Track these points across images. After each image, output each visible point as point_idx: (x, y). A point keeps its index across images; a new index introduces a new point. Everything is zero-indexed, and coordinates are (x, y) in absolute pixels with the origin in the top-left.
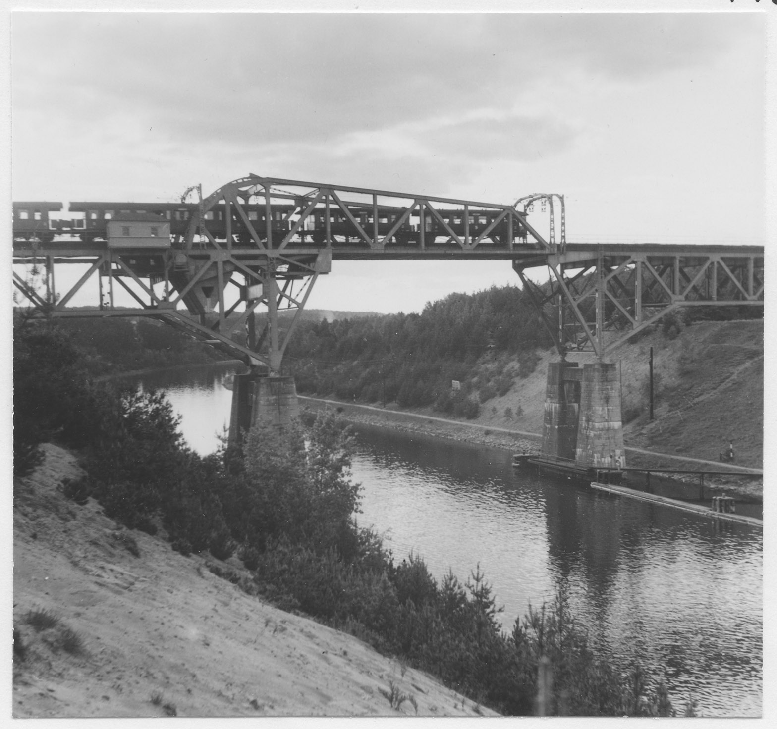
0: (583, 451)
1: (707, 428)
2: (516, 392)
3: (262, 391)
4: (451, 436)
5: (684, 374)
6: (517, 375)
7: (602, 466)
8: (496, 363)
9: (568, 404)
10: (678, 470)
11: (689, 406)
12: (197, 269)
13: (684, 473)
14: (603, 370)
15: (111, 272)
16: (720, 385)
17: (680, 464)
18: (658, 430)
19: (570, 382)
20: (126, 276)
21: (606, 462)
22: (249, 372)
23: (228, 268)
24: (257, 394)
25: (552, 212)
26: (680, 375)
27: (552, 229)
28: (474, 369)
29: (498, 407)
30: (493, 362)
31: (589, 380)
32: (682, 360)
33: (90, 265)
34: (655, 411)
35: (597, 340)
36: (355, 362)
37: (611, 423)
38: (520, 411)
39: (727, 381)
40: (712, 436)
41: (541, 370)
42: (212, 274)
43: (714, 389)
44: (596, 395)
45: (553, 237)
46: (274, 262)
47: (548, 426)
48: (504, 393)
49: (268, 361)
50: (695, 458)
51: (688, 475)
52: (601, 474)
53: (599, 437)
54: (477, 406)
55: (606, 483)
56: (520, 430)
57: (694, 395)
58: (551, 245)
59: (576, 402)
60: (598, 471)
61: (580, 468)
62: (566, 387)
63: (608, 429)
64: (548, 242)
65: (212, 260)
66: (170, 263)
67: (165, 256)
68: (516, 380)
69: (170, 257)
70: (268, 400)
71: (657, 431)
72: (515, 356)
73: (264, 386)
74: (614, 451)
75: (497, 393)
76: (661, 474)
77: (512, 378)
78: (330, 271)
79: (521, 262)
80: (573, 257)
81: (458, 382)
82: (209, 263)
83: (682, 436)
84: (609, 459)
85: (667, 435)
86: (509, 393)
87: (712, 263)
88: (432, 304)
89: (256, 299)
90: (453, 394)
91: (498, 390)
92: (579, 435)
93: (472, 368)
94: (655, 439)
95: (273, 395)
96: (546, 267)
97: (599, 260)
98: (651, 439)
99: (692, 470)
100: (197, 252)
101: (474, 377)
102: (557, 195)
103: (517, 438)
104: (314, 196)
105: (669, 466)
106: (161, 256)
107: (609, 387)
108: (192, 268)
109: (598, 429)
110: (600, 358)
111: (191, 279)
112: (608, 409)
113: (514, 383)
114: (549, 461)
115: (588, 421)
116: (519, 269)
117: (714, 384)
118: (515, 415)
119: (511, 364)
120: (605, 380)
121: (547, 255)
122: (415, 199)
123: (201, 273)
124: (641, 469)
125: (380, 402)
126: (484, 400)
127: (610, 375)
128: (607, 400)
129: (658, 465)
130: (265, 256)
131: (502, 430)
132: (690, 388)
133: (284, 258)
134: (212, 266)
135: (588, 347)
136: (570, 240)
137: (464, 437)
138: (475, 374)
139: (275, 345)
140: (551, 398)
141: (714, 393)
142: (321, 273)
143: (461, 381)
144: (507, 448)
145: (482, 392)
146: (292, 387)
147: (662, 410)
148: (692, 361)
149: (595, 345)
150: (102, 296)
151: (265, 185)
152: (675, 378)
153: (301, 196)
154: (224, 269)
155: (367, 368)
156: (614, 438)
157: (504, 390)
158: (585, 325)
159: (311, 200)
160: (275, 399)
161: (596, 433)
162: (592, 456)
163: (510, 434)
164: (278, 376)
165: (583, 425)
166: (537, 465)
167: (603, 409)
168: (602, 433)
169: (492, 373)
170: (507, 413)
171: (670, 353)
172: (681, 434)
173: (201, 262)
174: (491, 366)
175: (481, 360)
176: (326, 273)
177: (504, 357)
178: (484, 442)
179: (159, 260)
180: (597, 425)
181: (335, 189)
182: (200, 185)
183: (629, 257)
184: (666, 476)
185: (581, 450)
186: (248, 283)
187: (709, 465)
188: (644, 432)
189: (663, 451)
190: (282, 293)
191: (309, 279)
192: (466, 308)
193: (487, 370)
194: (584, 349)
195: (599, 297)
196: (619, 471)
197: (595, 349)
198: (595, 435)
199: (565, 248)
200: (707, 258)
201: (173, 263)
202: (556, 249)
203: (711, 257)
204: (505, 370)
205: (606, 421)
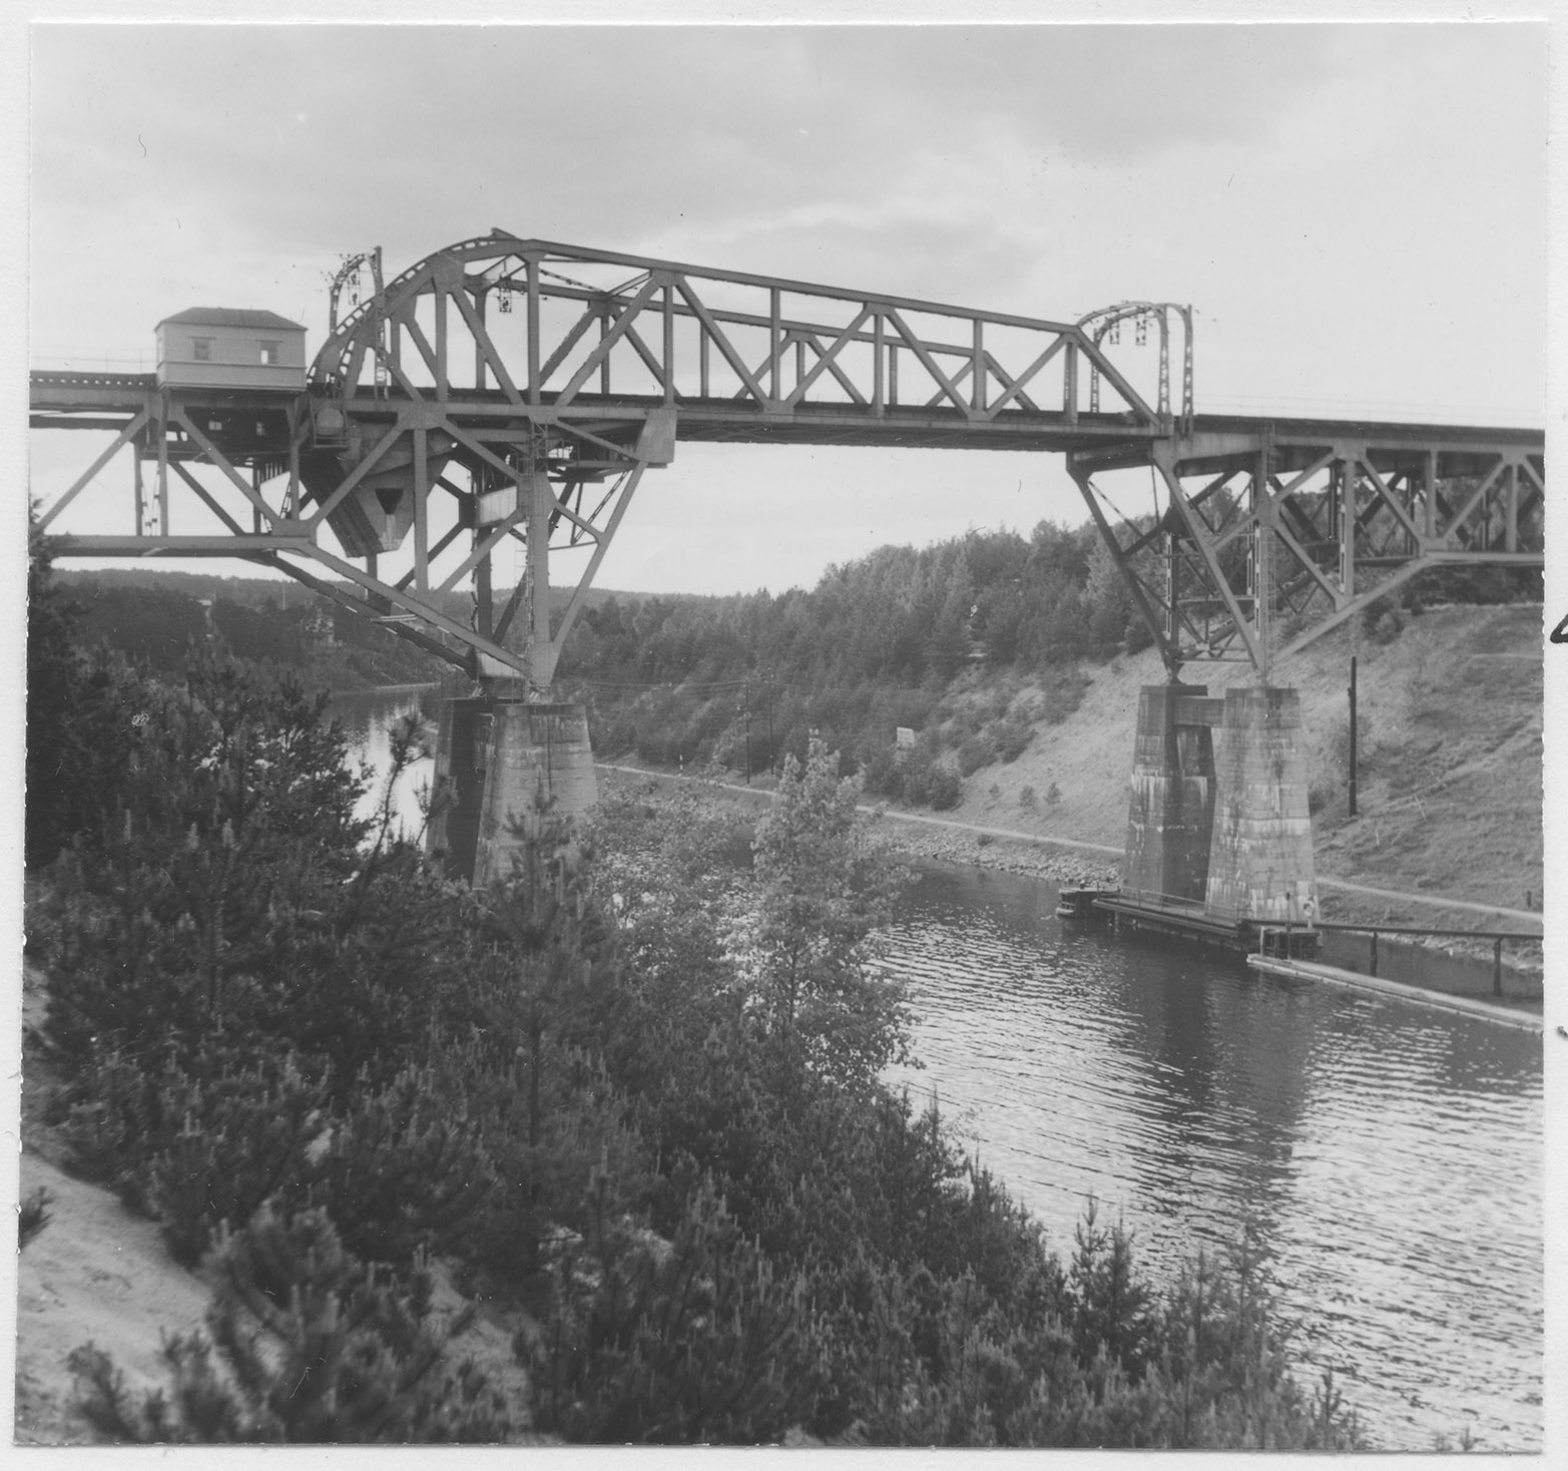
0: (1223, 883)
1: (1486, 835)
2: (1040, 752)
3: (509, 737)
4: (901, 846)
5: (1423, 717)
6: (1040, 718)
7: (1267, 918)
8: (992, 692)
9: (1184, 778)
10: (1433, 928)
11: (1435, 786)
12: (366, 447)
13: (1448, 934)
14: (1271, 704)
15: (163, 451)
16: (1502, 743)
17: (1439, 914)
18: (1370, 839)
19: (1190, 728)
20: (199, 460)
21: (1277, 907)
22: (476, 693)
23: (439, 447)
24: (499, 741)
25: (1164, 343)
26: (1409, 720)
27: (1164, 381)
28: (943, 703)
29: (1002, 785)
30: (985, 688)
31: (1237, 725)
32: (1415, 687)
33: (115, 434)
34: (1359, 797)
35: (1257, 635)
36: (681, 687)
37: (1289, 821)
38: (1054, 794)
39: (1519, 733)
40: (1498, 853)
41: (1092, 707)
42: (401, 459)
43: (1490, 750)
44: (1255, 759)
45: (1167, 400)
46: (545, 434)
47: (1140, 827)
48: (1012, 755)
49: (525, 665)
50: (1467, 900)
51: (1459, 939)
52: (1273, 936)
53: (1261, 852)
54: (955, 781)
55: (1282, 955)
56: (1056, 836)
57: (1446, 764)
58: (1163, 417)
59: (1202, 773)
60: (1263, 928)
61: (1217, 921)
62: (1181, 740)
63: (1281, 836)
64: (1155, 409)
65: (402, 425)
66: (304, 430)
67: (292, 412)
68: (1039, 727)
69: (305, 415)
70: (523, 757)
71: (1368, 840)
72: (1032, 677)
73: (517, 723)
74: (1294, 884)
75: (998, 755)
76: (1393, 937)
77: (1030, 723)
78: (671, 460)
79: (1086, 456)
80: (1209, 445)
81: (910, 731)
82: (395, 434)
83: (1427, 854)
84: (1284, 901)
85: (1394, 850)
86: (1024, 756)
87: (1508, 469)
88: (839, 567)
89: (498, 523)
90: (899, 758)
91: (1000, 748)
92: (1214, 849)
93: (938, 700)
94: (1365, 859)
95: (535, 744)
96: (1148, 468)
97: (1264, 455)
98: (1356, 857)
99: (1466, 929)
100: (366, 406)
101: (943, 721)
102: (1176, 307)
103: (1053, 853)
104: (632, 293)
105: (1411, 919)
106: (284, 411)
107: (1284, 741)
108: (355, 444)
109: (1261, 833)
110: (1265, 674)
111: (352, 469)
112: (1281, 790)
113: (1034, 734)
114: (1144, 905)
115: (1236, 815)
116: (1080, 473)
117: (1488, 739)
118: (1041, 803)
119: (1025, 694)
120: (1275, 725)
121: (1151, 440)
122: (865, 303)
123: (377, 453)
124: (1346, 924)
125: (738, 773)
126: (969, 771)
127: (1285, 712)
128: (1279, 769)
129: (1386, 915)
130: (524, 422)
131: (1016, 834)
132: (1435, 749)
133: (567, 427)
134: (399, 440)
135: (1233, 649)
136: (1200, 409)
137: (931, 848)
138: (946, 714)
139: (543, 629)
140: (1147, 764)
141: (1494, 760)
142: (651, 465)
143: (917, 730)
144: (1033, 874)
145: (966, 752)
146: (580, 727)
147: (1375, 794)
148: (1434, 691)
149: (1252, 645)
150: (140, 506)
151: (527, 256)
152: (1398, 725)
153: (602, 293)
154: (429, 447)
155: (706, 699)
156: (1294, 854)
157: (1013, 750)
158: (1232, 601)
159: (626, 301)
160: (542, 755)
161: (1254, 843)
162: (1247, 894)
163: (1036, 845)
164: (548, 701)
165: (1225, 826)
166: (1112, 913)
167: (1270, 789)
168: (1269, 844)
169: (984, 710)
170: (1024, 799)
171: (1383, 671)
172: (1425, 847)
173: (374, 431)
174: (981, 699)
175: (955, 684)
176: (662, 465)
177: (1008, 678)
178: (977, 860)
179: (277, 422)
180: (1258, 826)
181: (687, 274)
182: (379, 250)
183: (1329, 450)
184: (1406, 940)
185: (1219, 880)
186: (480, 486)
187: (1506, 917)
188: (1338, 842)
189: (1389, 885)
190: (559, 507)
191: (622, 479)
192: (916, 579)
193: (971, 706)
194: (1227, 654)
195: (1262, 538)
196: (1310, 930)
197: (1251, 655)
198: (1252, 848)
199: (1191, 426)
200: (1498, 457)
201: (311, 430)
202: (1172, 427)
203: (1504, 455)
204: (1013, 707)
205: (1278, 817)
